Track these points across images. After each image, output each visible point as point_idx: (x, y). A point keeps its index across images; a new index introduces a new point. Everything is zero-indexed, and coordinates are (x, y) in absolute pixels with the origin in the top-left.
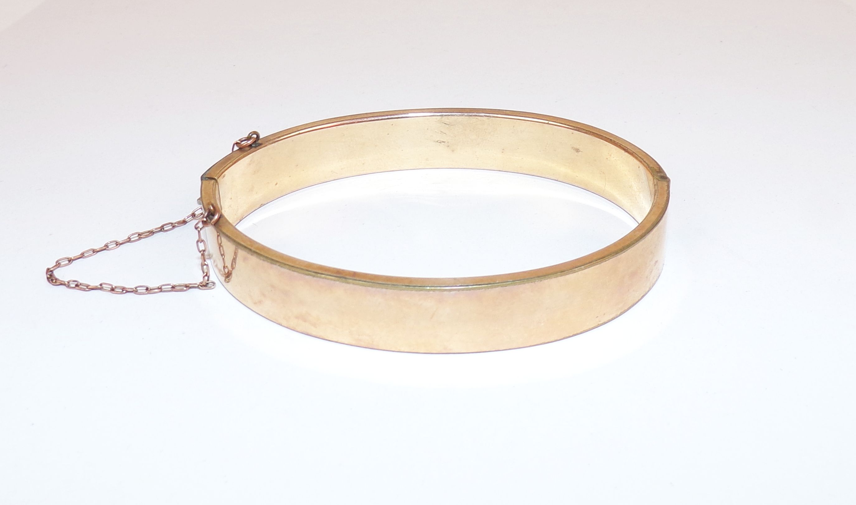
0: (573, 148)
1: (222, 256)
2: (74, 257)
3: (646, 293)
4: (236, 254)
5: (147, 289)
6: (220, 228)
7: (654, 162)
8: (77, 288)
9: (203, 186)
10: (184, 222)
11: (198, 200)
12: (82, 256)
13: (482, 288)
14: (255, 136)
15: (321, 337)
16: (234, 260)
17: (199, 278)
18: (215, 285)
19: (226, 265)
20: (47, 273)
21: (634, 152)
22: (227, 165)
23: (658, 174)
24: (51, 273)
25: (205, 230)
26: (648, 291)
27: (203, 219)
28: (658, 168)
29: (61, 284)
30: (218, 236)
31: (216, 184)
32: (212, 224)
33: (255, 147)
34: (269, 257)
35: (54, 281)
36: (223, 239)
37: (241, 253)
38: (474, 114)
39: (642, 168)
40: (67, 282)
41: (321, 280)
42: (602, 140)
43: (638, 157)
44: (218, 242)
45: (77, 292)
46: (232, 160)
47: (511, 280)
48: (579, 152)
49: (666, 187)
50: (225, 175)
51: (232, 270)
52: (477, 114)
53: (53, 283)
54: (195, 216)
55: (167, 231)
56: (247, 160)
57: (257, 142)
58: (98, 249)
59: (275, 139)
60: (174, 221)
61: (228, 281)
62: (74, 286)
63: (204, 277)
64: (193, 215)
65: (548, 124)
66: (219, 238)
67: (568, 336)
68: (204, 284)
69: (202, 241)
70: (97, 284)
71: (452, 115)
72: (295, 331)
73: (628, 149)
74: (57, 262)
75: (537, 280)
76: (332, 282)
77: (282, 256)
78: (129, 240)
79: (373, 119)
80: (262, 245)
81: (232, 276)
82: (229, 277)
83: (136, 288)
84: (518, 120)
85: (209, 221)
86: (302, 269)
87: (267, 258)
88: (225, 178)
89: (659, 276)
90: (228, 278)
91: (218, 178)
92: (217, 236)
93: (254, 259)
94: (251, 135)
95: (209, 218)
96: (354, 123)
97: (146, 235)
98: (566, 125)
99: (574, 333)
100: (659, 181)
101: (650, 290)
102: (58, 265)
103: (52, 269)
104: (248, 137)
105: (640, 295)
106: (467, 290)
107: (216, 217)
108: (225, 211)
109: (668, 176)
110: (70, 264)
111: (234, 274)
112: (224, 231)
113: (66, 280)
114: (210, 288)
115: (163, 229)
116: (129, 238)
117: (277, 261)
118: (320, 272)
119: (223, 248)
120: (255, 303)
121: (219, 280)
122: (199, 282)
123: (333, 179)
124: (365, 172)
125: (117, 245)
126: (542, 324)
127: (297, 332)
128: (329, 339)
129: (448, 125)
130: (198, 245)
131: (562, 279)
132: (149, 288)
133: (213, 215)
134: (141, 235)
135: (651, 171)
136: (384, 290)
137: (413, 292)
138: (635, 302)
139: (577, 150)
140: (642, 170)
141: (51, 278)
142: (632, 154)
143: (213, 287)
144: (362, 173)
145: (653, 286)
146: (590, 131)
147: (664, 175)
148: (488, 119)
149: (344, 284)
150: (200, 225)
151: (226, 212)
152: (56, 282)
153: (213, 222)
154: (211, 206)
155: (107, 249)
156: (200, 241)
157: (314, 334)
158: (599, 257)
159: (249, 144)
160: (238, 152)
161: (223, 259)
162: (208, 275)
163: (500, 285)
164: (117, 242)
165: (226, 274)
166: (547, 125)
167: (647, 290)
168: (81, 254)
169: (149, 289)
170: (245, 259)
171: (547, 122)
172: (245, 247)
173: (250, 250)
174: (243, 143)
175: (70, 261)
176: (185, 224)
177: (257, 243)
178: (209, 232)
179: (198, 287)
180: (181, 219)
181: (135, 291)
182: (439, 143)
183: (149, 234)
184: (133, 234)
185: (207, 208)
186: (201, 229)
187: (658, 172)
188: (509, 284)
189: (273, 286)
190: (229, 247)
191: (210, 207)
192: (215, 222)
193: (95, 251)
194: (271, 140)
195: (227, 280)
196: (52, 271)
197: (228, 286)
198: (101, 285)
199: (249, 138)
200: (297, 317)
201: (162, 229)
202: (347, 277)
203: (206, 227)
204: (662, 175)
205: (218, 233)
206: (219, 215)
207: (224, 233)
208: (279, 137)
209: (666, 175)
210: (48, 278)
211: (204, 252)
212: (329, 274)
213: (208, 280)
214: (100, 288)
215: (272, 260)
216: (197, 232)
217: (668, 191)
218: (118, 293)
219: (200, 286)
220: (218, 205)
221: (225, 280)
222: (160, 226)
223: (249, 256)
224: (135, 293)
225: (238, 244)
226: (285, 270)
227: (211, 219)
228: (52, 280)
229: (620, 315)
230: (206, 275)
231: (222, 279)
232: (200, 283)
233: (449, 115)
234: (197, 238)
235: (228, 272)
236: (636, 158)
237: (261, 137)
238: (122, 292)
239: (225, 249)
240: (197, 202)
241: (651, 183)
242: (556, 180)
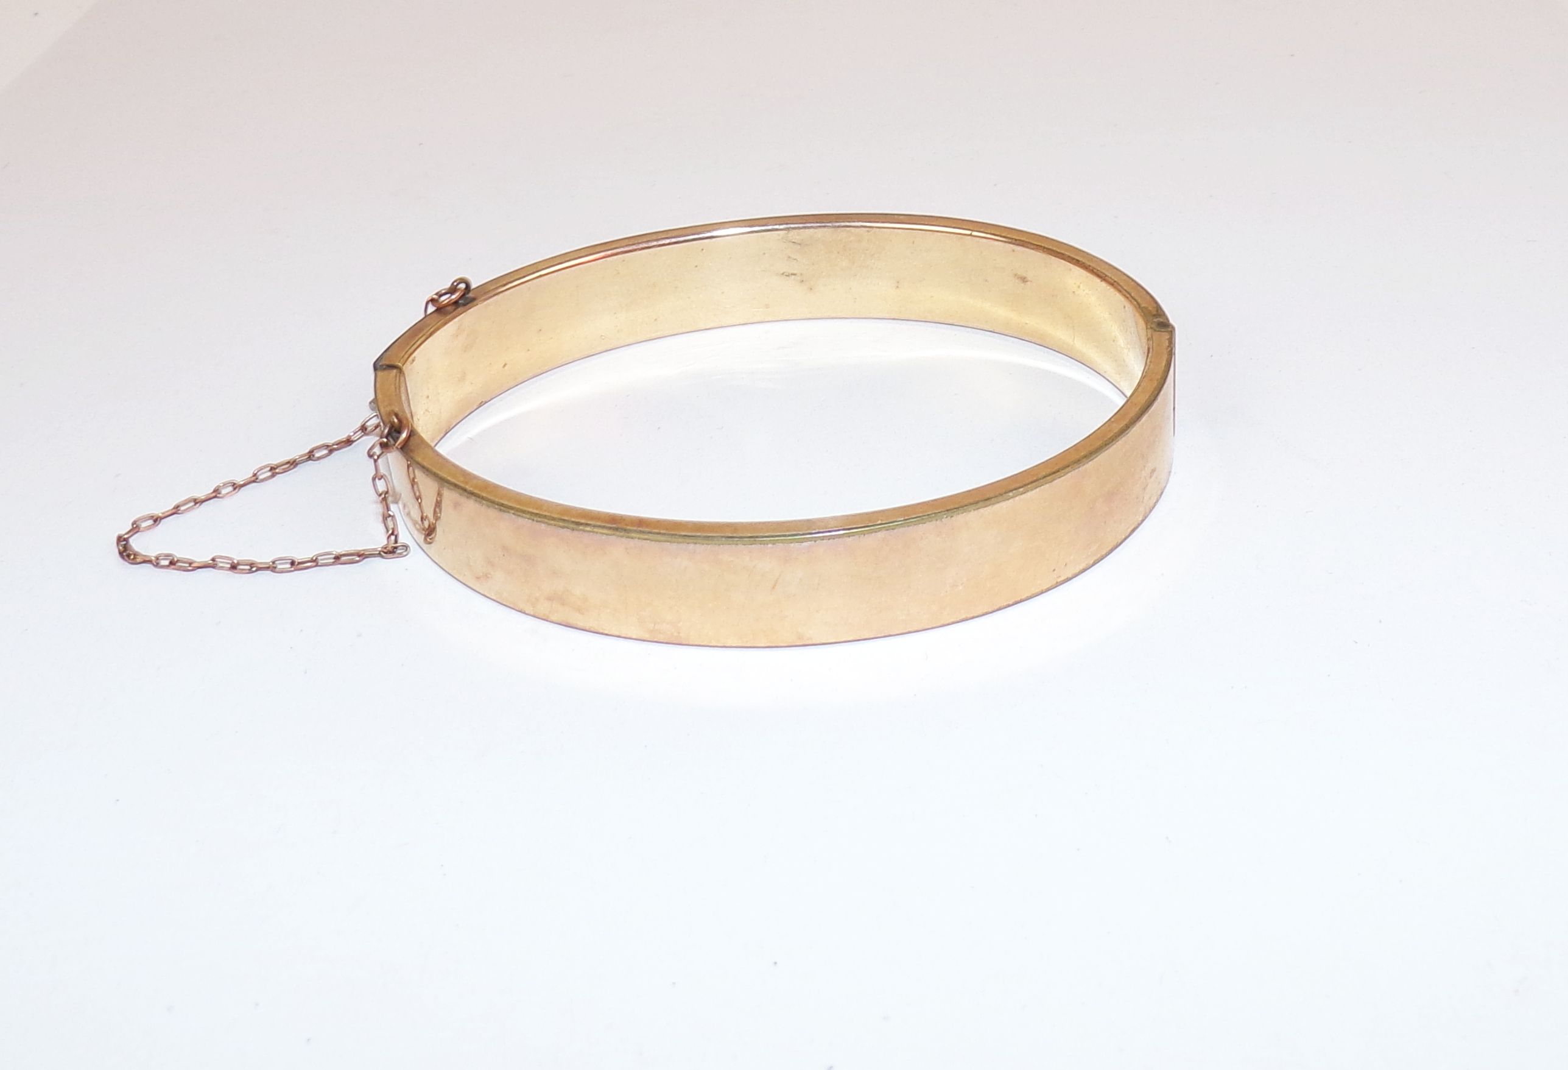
0: (1016, 275)
1: (417, 500)
2: (163, 513)
3: (1139, 525)
4: (439, 494)
5: (293, 563)
6: (411, 454)
7: (1148, 297)
8: (173, 567)
9: (378, 379)
10: (349, 442)
11: (370, 403)
12: (176, 510)
13: (853, 534)
14: (462, 286)
15: (592, 629)
16: (438, 504)
17: (380, 540)
18: (408, 549)
19: (425, 515)
20: (118, 544)
21: (1115, 281)
22: (417, 341)
23: (1155, 320)
24: (124, 543)
25: (387, 459)
26: (1143, 521)
27: (381, 440)
28: (1154, 307)
29: (145, 562)
30: (408, 466)
31: (400, 376)
32: (397, 448)
33: (464, 305)
34: (497, 500)
35: (132, 557)
36: (416, 471)
37: (449, 495)
38: (843, 224)
39: (1129, 308)
40: (154, 557)
41: (586, 534)
42: (1062, 261)
43: (1122, 290)
44: (409, 477)
45: (173, 573)
46: (425, 331)
47: (902, 519)
48: (1027, 281)
49: (1167, 341)
50: (415, 357)
51: (435, 523)
52: (848, 224)
53: (130, 561)
54: (366, 429)
55: (319, 458)
56: (451, 327)
57: (467, 296)
58: (203, 498)
59: (497, 288)
60: (330, 441)
61: (431, 541)
62: (166, 563)
63: (389, 537)
64: (363, 428)
65: (971, 235)
66: (411, 468)
67: (1005, 604)
68: (390, 548)
69: (382, 477)
70: (207, 558)
71: (805, 228)
72: (547, 621)
73: (1106, 276)
74: (134, 523)
75: (945, 516)
76: (604, 537)
77: (518, 497)
78: (255, 479)
79: (668, 241)
80: (485, 481)
81: (436, 534)
82: (431, 534)
83: (273, 563)
84: (920, 232)
85: (392, 441)
86: (554, 519)
87: (493, 502)
88: (415, 363)
89: (1162, 493)
90: (430, 536)
91: (403, 365)
92: (406, 467)
93: (471, 505)
94: (455, 284)
95: (392, 438)
96: (635, 250)
97: (283, 469)
98: (1001, 236)
99: (1017, 600)
100: (1155, 330)
101: (1146, 518)
102: (135, 528)
103: (126, 536)
104: (450, 288)
105: (1128, 529)
106: (829, 538)
107: (404, 435)
108: (418, 420)
109: (1171, 321)
110: (158, 524)
111: (439, 530)
112: (419, 459)
113: (152, 554)
114: (401, 556)
115: (313, 456)
116: (255, 475)
117: (512, 508)
118: (583, 521)
119: (418, 487)
120: (478, 578)
121: (415, 541)
122: (381, 546)
123: (604, 350)
124: (659, 334)
125: (235, 489)
126: (961, 588)
127: (552, 622)
128: (606, 632)
129: (800, 244)
130: (374, 485)
131: (987, 512)
132: (296, 561)
133: (399, 432)
134: (275, 469)
135: (1142, 314)
136: (692, 546)
137: (741, 547)
138: (1120, 541)
139: (1024, 280)
140: (1129, 311)
141: (126, 552)
142: (1113, 284)
143: (405, 553)
144: (654, 335)
145: (1151, 511)
146: (1043, 245)
147: (1165, 321)
148: (868, 231)
149: (624, 540)
150: (377, 450)
151: (420, 420)
152: (134, 558)
153: (399, 445)
154: (394, 417)
155: (218, 495)
156: (377, 476)
157: (581, 624)
158: (1049, 471)
159: (453, 301)
160: (435, 315)
161: (420, 504)
162: (395, 533)
163: (884, 527)
164: (234, 484)
165: (427, 529)
166: (969, 237)
167: (1141, 519)
168: (174, 508)
169: (296, 563)
170: (456, 505)
171: (969, 232)
172: (456, 486)
173: (465, 490)
174: (443, 298)
175: (157, 520)
176: (350, 445)
177: (475, 477)
178: (394, 461)
179: (379, 555)
180: (343, 436)
181: (272, 567)
182: (786, 275)
183: (288, 467)
184: (261, 469)
185: (387, 420)
186: (378, 457)
187: (1154, 315)
188: (897, 525)
189: (505, 548)
190: (428, 487)
191: (393, 419)
192: (402, 444)
193: (197, 502)
194: (489, 291)
195: (428, 540)
196: (126, 540)
197: (432, 549)
198: (213, 560)
199: (452, 290)
200: (550, 599)
201: (310, 456)
202: (628, 528)
203: (388, 452)
204: (1161, 320)
205: (407, 461)
206: (408, 431)
207: (418, 463)
208: (505, 285)
209: (1168, 321)
210: (121, 553)
211: (387, 495)
212: (599, 523)
213: (396, 542)
214: (212, 565)
215: (502, 505)
216: (372, 461)
217: (1169, 349)
218: (243, 571)
219: (382, 553)
220: (405, 412)
221: (425, 539)
222: (307, 451)
223: (463, 500)
224: (272, 571)
225: (442, 481)
226: (525, 522)
227: (396, 440)
228: (129, 556)
229: (1094, 564)
230: (392, 534)
231: (420, 538)
232: (382, 548)
233: (799, 228)
234: (373, 473)
235: (429, 526)
236: (1120, 291)
237: (473, 286)
238: (249, 570)
239: (421, 489)
240: (368, 407)
241: (1143, 333)
242: (991, 331)
